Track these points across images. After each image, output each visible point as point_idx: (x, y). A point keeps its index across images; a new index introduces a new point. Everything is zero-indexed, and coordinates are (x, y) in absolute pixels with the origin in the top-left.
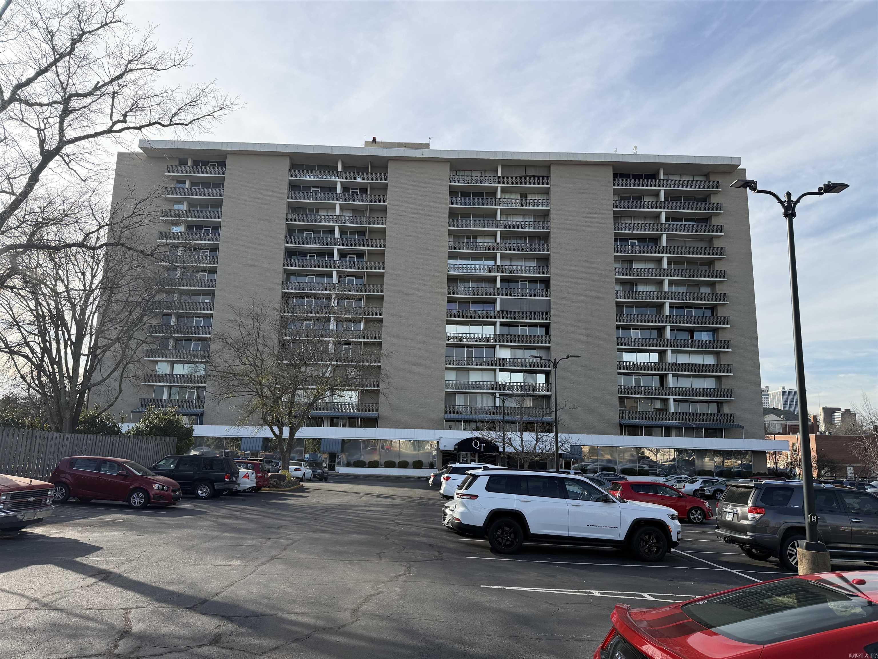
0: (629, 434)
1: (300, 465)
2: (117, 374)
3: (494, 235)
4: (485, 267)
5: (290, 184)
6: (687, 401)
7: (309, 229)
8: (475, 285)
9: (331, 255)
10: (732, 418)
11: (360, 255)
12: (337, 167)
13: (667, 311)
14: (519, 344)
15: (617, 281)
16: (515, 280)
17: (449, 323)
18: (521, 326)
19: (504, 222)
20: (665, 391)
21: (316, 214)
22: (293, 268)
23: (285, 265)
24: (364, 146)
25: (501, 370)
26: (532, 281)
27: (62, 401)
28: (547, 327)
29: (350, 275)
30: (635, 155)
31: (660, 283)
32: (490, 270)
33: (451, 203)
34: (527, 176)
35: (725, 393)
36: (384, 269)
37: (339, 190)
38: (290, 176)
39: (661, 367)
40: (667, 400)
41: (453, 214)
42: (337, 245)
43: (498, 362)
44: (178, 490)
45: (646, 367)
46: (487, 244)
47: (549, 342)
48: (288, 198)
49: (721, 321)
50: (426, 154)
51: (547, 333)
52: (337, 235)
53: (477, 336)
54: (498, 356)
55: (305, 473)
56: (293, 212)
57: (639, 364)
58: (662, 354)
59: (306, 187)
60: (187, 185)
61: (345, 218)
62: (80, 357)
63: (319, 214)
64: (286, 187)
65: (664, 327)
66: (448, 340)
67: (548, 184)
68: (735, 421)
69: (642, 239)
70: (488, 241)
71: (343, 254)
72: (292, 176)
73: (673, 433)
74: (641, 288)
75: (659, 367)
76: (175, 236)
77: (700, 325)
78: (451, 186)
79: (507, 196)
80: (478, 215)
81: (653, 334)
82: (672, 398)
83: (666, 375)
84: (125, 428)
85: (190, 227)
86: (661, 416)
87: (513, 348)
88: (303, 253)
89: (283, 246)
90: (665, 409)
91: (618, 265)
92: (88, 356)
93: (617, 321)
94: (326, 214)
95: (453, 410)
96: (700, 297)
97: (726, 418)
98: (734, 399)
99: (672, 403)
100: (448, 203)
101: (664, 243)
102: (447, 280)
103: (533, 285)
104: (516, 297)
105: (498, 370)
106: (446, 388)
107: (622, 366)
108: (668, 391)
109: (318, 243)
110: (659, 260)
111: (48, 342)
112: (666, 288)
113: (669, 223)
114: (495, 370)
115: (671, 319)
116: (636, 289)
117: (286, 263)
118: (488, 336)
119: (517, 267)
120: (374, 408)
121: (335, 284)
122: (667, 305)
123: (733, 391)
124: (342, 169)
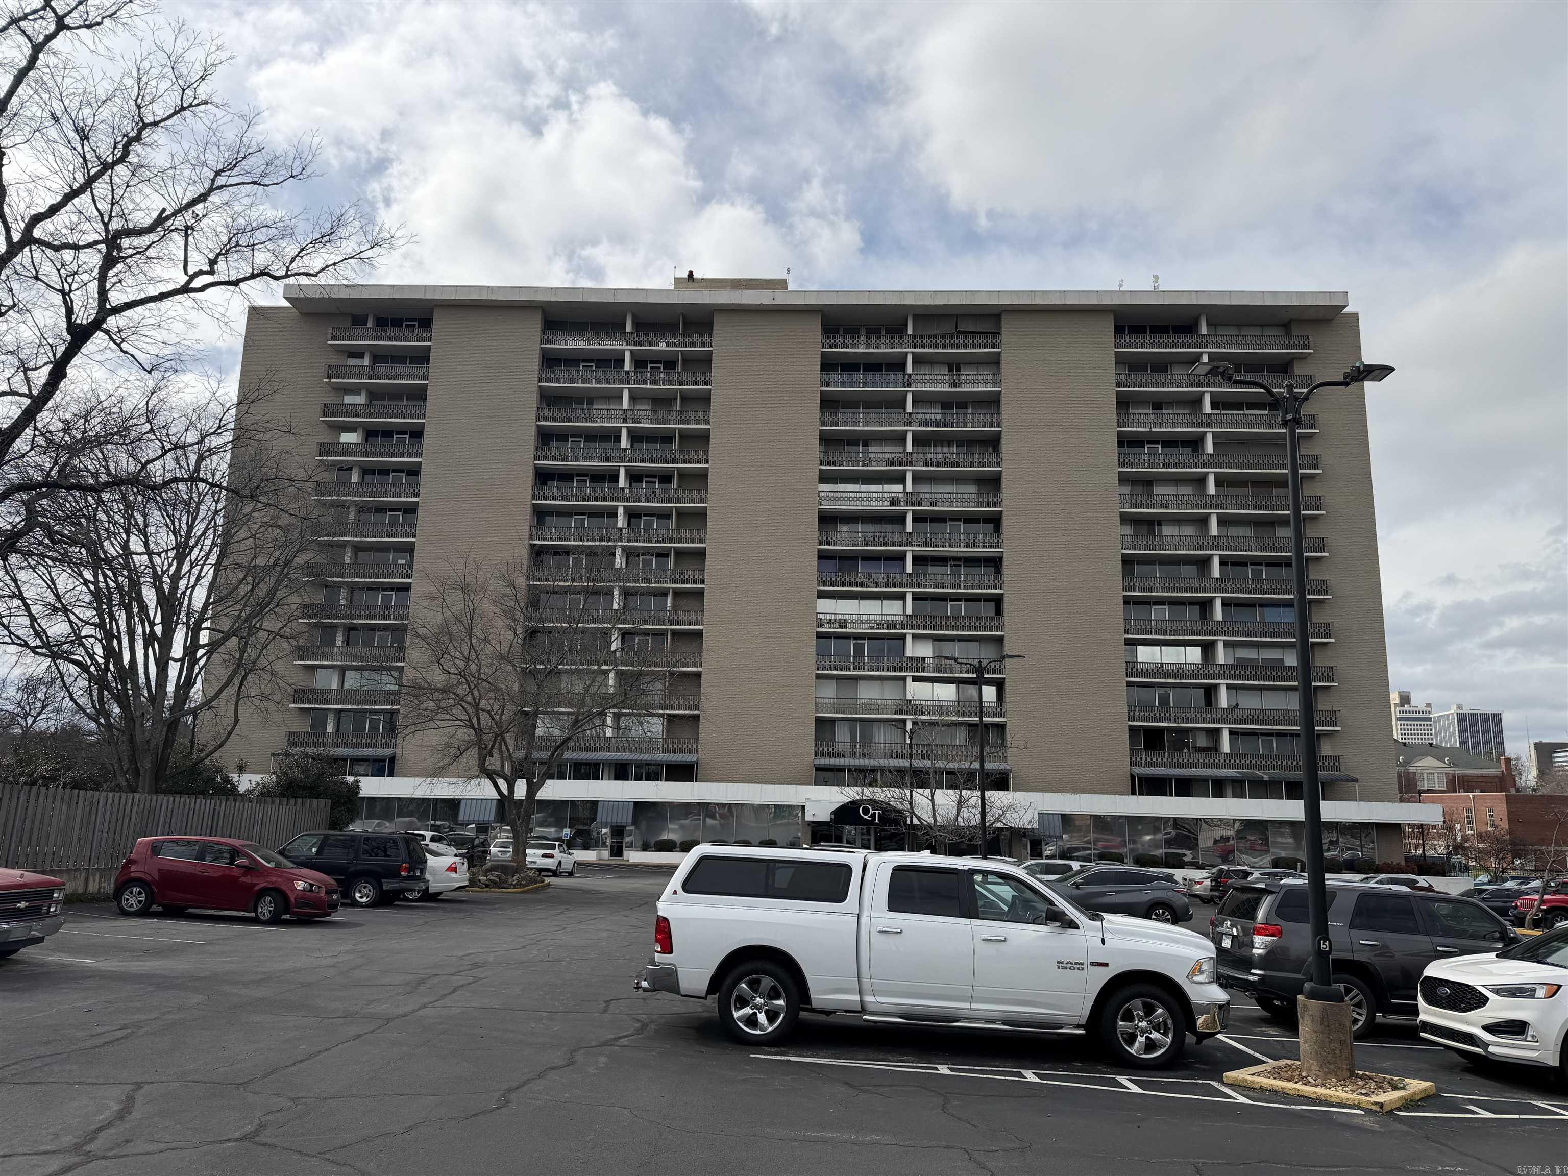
0: (1149, 794)
1: (553, 847)
2: (231, 691)
3: (900, 439)
4: (885, 495)
5: (543, 357)
6: (1253, 733)
7: (577, 434)
8: (869, 527)
9: (615, 478)
10: (1337, 764)
11: (666, 478)
12: (624, 325)
13: (1216, 571)
14: (946, 633)
15: (1125, 519)
16: (940, 519)
17: (822, 595)
18: (952, 600)
19: (921, 416)
20: (1214, 716)
21: (589, 407)
22: (549, 502)
23: (534, 497)
24: (672, 287)
25: (916, 679)
26: (970, 519)
27: (139, 738)
28: (998, 601)
29: (650, 513)
30: (1155, 291)
31: (1203, 521)
32: (894, 502)
33: (824, 384)
34: (959, 333)
35: (1323, 718)
36: (706, 502)
37: (627, 366)
38: (542, 342)
39: (1206, 672)
40: (1218, 731)
41: (829, 403)
42: (625, 461)
43: (910, 664)
44: (335, 892)
45: (1179, 671)
46: (889, 455)
47: (1001, 629)
48: (540, 380)
49: (1314, 587)
50: (781, 299)
51: (999, 612)
52: (624, 443)
53: (871, 618)
54: (909, 653)
55: (560, 862)
56: (549, 405)
57: (1166, 667)
58: (1208, 648)
59: (571, 360)
60: (366, 361)
61: (639, 413)
62: (167, 663)
63: (595, 407)
64: (535, 361)
65: (1211, 601)
66: (820, 626)
67: (998, 346)
68: (1342, 768)
69: (1170, 442)
70: (891, 451)
71: (635, 477)
72: (547, 342)
73: (1229, 791)
74: (1167, 530)
75: (1201, 672)
76: (346, 450)
77: (1276, 596)
78: (823, 355)
79: (925, 370)
80: (873, 403)
81: (1191, 613)
82: (1225, 728)
83: (1216, 686)
84: (245, 782)
85: (370, 433)
86: (1206, 761)
87: (936, 639)
88: (566, 476)
89: (532, 465)
90: (1215, 748)
91: (1126, 490)
92: (182, 660)
93: (1125, 589)
94: (606, 407)
95: (831, 749)
96: (1276, 544)
97: (1326, 764)
98: (1339, 729)
99: (1226, 737)
100: (819, 384)
101: (1209, 448)
102: (817, 519)
103: (973, 527)
104: (942, 549)
105: (909, 680)
106: (817, 711)
107: (1134, 670)
108: (1219, 716)
109: (592, 458)
110: (1201, 481)
111: (116, 637)
112: (1214, 530)
113: (1218, 412)
114: (904, 679)
115: (1223, 586)
116: (1160, 531)
117: (537, 493)
118: (893, 618)
119: (940, 495)
120: (690, 746)
121: (621, 529)
122: (1216, 562)
123: (1338, 715)
124: (633, 328)
